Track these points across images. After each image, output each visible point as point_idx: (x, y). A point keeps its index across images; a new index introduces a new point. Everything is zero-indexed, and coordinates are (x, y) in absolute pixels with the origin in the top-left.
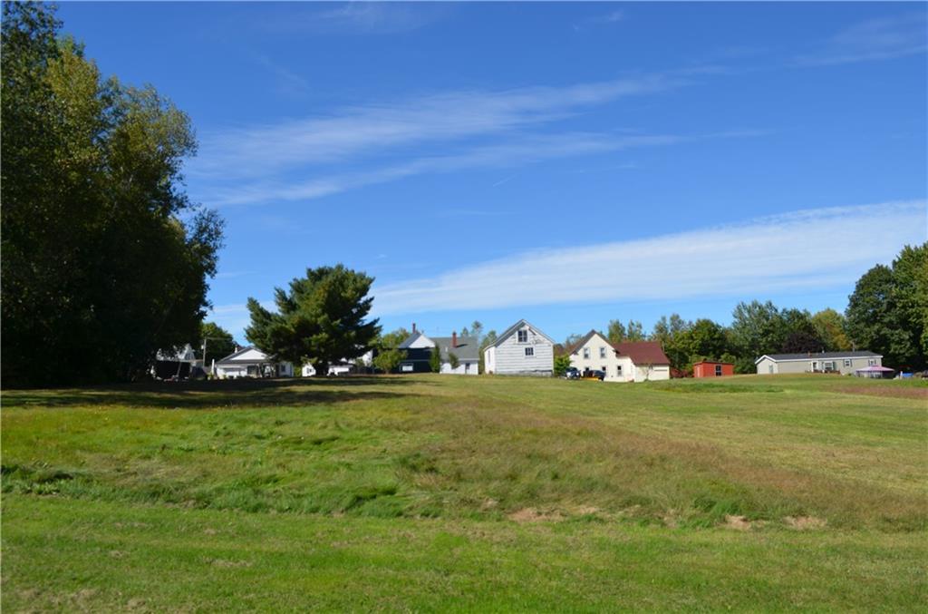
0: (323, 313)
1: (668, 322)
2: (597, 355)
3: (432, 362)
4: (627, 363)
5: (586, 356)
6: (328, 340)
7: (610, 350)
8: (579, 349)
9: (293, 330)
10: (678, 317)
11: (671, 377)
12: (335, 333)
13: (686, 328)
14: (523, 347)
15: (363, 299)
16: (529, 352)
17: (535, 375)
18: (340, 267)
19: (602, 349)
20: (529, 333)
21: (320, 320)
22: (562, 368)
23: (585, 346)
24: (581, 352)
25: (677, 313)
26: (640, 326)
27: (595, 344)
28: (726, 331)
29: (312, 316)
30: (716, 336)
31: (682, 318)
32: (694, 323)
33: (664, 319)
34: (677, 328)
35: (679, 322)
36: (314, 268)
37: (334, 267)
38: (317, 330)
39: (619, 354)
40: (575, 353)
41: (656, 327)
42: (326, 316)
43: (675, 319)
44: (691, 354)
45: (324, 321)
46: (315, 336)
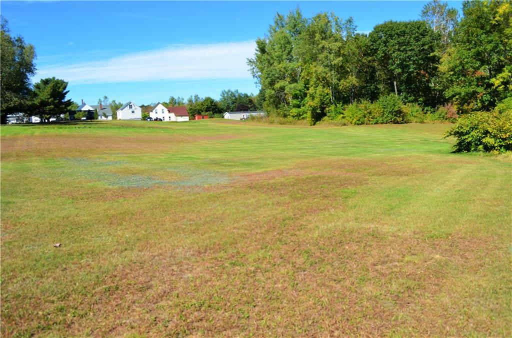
0: (51, 98)
1: (193, 98)
2: (160, 112)
3: (95, 115)
4: (172, 115)
5: (156, 113)
6: (53, 108)
7: (166, 110)
8: (153, 110)
9: (38, 104)
10: (197, 96)
11: (190, 119)
12: (56, 106)
13: (200, 101)
14: (131, 110)
15: (65, 91)
16: (133, 112)
17: (135, 120)
18: (54, 78)
19: (163, 110)
20: (133, 106)
21: (50, 100)
22: (145, 118)
23: (156, 108)
24: (154, 111)
25: (197, 94)
26: (183, 99)
27: (160, 107)
28: (217, 102)
29: (46, 99)
30: (213, 104)
31: (199, 96)
32: (204, 98)
33: (191, 96)
34: (197, 100)
35: (198, 98)
36: (44, 79)
37: (51, 78)
38: (48, 104)
39: (169, 111)
40: (152, 111)
41: (188, 100)
42: (52, 99)
43: (196, 97)
44: (202, 111)
45: (52, 101)
46: (48, 107)
